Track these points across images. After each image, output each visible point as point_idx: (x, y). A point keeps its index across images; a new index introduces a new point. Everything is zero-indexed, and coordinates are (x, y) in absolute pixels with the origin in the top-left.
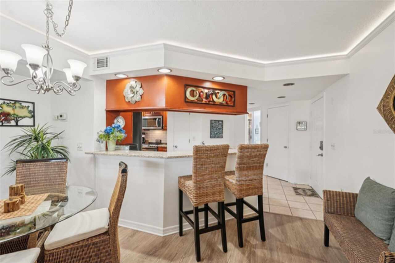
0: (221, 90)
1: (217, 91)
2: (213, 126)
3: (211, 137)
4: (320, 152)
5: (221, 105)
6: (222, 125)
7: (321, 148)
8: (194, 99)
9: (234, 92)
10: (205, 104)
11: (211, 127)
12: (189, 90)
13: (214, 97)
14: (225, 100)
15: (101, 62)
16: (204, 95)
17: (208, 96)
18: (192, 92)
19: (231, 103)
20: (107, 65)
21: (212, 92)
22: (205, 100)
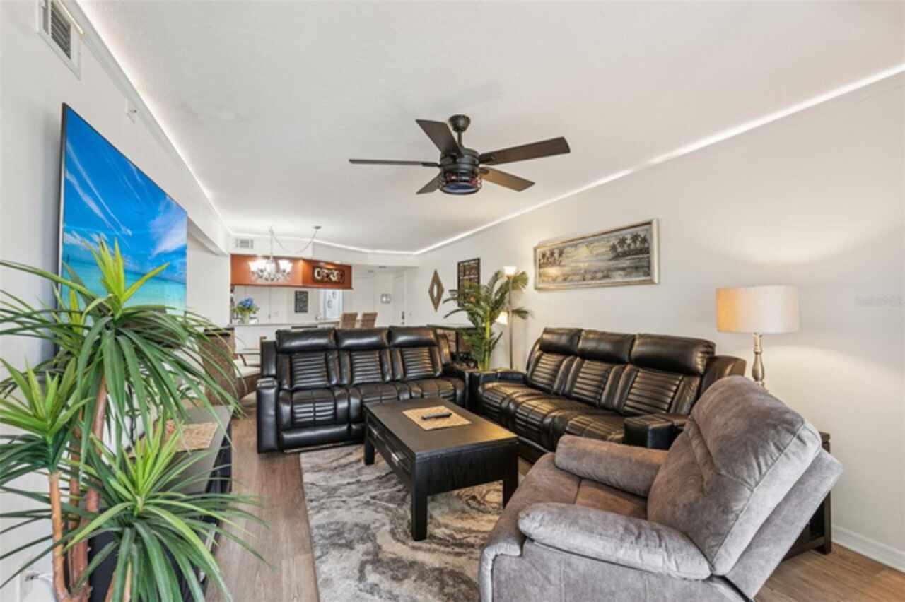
0: (336, 270)
1: (333, 271)
3: (296, 311)
4: (402, 321)
5: (335, 282)
6: (307, 298)
7: (403, 317)
8: (319, 278)
9: (343, 271)
10: (326, 282)
11: (297, 299)
12: (316, 271)
13: (331, 277)
14: (338, 278)
15: (244, 243)
16: (325, 275)
17: (328, 276)
18: (318, 273)
19: (341, 281)
20: (252, 247)
21: (330, 272)
22: (326, 279)
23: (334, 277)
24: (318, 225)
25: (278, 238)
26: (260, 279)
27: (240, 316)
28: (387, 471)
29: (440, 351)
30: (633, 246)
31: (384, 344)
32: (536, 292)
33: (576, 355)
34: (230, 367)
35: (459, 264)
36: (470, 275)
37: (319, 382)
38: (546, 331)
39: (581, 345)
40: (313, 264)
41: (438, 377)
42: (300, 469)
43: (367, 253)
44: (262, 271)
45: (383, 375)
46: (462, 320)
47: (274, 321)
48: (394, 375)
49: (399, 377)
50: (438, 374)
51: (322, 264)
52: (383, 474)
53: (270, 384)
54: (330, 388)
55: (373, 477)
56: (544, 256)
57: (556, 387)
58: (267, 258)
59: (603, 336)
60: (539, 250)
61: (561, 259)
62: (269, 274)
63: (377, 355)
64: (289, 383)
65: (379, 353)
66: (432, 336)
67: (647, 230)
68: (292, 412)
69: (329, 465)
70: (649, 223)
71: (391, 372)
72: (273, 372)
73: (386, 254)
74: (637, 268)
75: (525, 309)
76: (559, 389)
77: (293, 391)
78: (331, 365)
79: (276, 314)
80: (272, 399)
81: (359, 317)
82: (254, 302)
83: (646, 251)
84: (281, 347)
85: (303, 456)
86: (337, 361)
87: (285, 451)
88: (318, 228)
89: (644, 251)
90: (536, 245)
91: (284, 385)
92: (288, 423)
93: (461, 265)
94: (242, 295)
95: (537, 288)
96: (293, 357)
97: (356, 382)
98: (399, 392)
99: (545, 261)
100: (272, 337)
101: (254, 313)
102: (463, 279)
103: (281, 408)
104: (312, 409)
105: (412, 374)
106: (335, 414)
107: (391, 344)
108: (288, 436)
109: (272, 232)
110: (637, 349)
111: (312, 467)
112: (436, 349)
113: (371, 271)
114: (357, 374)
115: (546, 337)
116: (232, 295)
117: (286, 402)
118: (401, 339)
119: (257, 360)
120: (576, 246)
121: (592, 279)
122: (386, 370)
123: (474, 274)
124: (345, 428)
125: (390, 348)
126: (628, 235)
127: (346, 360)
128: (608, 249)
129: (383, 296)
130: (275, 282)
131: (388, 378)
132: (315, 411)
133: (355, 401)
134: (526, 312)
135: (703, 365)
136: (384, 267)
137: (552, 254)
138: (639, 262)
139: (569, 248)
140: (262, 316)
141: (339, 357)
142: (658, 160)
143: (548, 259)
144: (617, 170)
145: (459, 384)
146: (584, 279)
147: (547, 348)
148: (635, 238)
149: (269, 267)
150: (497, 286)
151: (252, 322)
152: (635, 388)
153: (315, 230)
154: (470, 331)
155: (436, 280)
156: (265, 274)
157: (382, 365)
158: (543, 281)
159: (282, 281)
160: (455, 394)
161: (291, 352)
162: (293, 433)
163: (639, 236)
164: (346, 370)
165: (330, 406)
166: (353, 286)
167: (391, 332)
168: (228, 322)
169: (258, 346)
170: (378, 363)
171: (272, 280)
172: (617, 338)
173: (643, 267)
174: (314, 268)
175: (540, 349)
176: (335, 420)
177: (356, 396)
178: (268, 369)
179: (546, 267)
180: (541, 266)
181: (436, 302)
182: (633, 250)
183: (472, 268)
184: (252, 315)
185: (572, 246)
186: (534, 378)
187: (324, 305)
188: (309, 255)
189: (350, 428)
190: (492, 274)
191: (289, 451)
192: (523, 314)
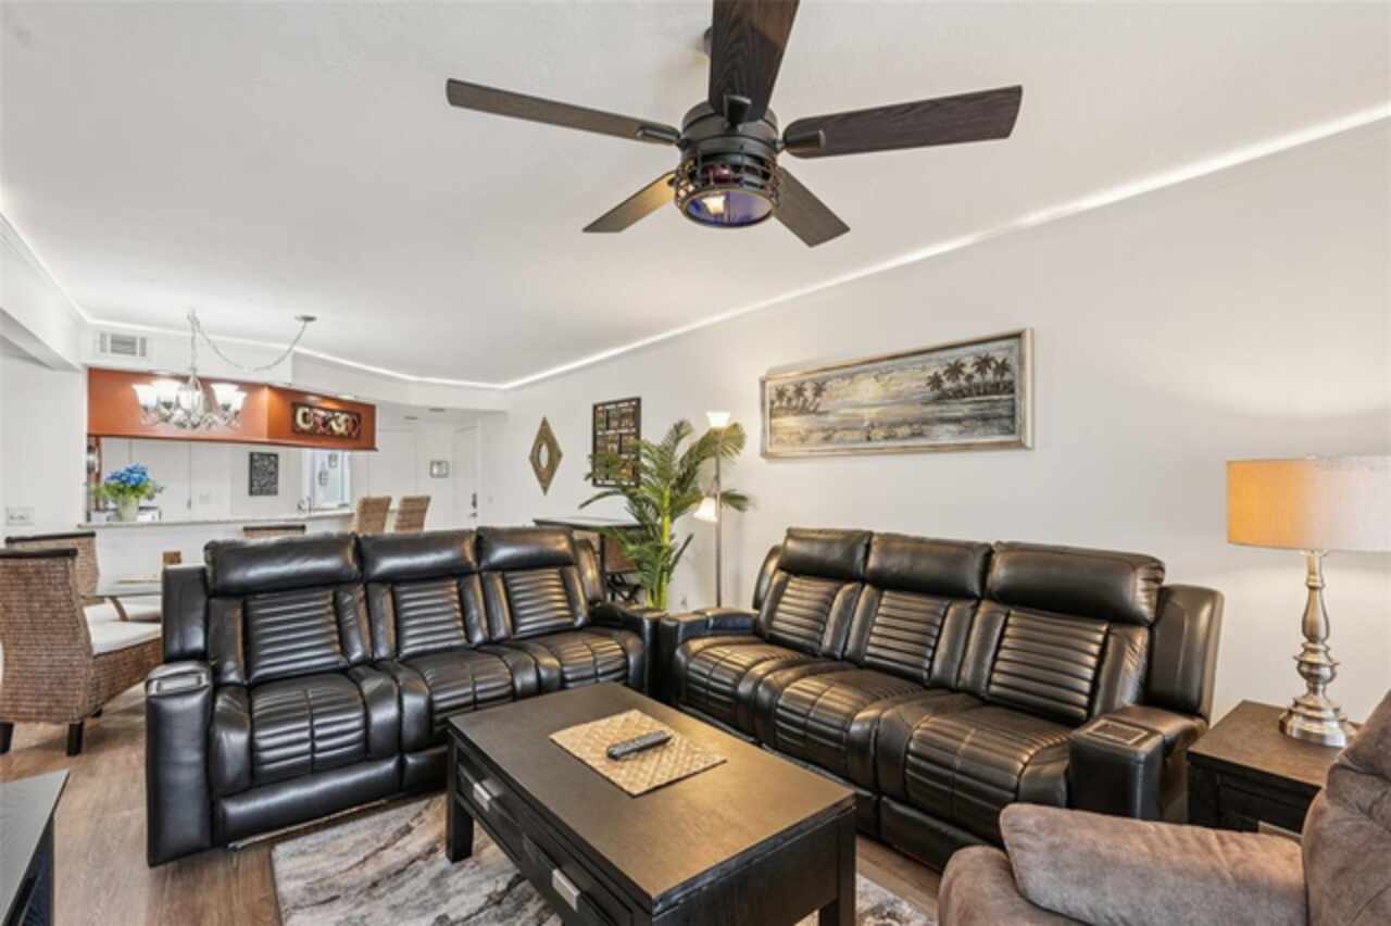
0: (342, 412)
1: (337, 414)
2: (255, 468)
3: (251, 493)
4: (472, 511)
5: (341, 436)
6: (276, 466)
7: (474, 504)
8: (306, 427)
9: (359, 416)
10: (320, 435)
11: (252, 468)
12: (300, 412)
13: (333, 424)
14: (347, 428)
15: (123, 344)
16: (320, 421)
17: (326, 423)
18: (305, 415)
19: (354, 434)
20: (143, 354)
21: (330, 415)
22: (321, 429)
23: (340, 425)
24: (311, 314)
25: (210, 337)
26: (163, 424)
27: (111, 505)
28: (510, 877)
29: (581, 575)
30: (977, 378)
31: (469, 564)
32: (763, 460)
33: (863, 581)
34: (78, 626)
35: (595, 407)
36: (620, 427)
37: (317, 657)
38: (792, 534)
39: (873, 562)
40: (292, 398)
41: (581, 629)
42: (275, 900)
43: (407, 382)
44: (168, 405)
45: (468, 630)
46: (616, 511)
47: (199, 513)
48: (490, 628)
49: (501, 633)
50: (580, 621)
51: (312, 399)
52: (502, 886)
53: (190, 682)
54: (347, 673)
55: (479, 899)
56: (781, 394)
57: (827, 642)
58: (184, 379)
59: (920, 546)
60: (768, 384)
61: (818, 400)
62: (188, 414)
63: (454, 589)
64: (242, 668)
65: (458, 585)
66: (563, 546)
67: (1010, 349)
68: (252, 747)
69: (356, 877)
70: (1018, 336)
71: (484, 624)
72: (198, 641)
73: (445, 385)
74: (985, 419)
75: (738, 492)
76: (833, 647)
77: (252, 688)
78: (349, 616)
79: (205, 499)
80: (196, 723)
81: (395, 505)
82: (149, 474)
83: (1009, 388)
84: (219, 582)
85: (281, 850)
86: (362, 607)
87: (231, 845)
88: (309, 319)
89: (1001, 386)
90: (763, 373)
91: (227, 674)
92: (239, 776)
93: (600, 408)
94: (118, 458)
95: (765, 454)
96: (252, 603)
97: (406, 651)
98: (512, 672)
99: (784, 404)
100: (194, 559)
101: (150, 497)
102: (605, 436)
103: (220, 741)
104: (306, 734)
105: (527, 625)
106: (366, 739)
107: (484, 564)
108: (236, 809)
109: (194, 321)
110: (1000, 572)
111: (311, 891)
112: (574, 572)
113: (410, 417)
114: (410, 632)
115: (791, 544)
116: (93, 458)
117: (233, 722)
118: (502, 553)
119: (155, 606)
120: (851, 376)
121: (886, 438)
122: (475, 620)
123: (627, 427)
124: (389, 766)
125: (480, 573)
126: (968, 358)
127: (384, 603)
128: (923, 383)
129: (432, 464)
130: (200, 432)
131: (478, 637)
132: (313, 738)
133: (413, 702)
134: (742, 498)
135: (1150, 604)
136: (441, 410)
137: (800, 391)
138: (992, 407)
139: (835, 381)
140: (170, 504)
141: (367, 599)
142: (1034, 218)
143: (790, 400)
144: (945, 236)
145: (632, 642)
146: (869, 439)
147: (795, 567)
148: (983, 364)
149: (191, 398)
150: (681, 450)
151: (146, 517)
152: (1006, 648)
153: (302, 323)
154: (630, 533)
155: (545, 436)
156: (178, 415)
157: (464, 610)
158: (778, 441)
159: (220, 427)
160: (626, 666)
161: (247, 592)
162: (256, 797)
163: (992, 359)
164: (385, 628)
165: (354, 720)
166: (377, 445)
167: (483, 540)
168: (81, 520)
169: (159, 577)
170: (457, 606)
171: (195, 426)
172: (953, 550)
173: (1000, 417)
174: (295, 406)
175: (780, 567)
176: (366, 752)
177: (416, 692)
178: (183, 636)
179: (786, 414)
180: (772, 416)
181: (545, 477)
182: (977, 387)
183: (623, 416)
184: (144, 502)
185: (843, 377)
186: (776, 624)
187: (313, 480)
188: (283, 377)
189: (402, 764)
190: (668, 426)
191: (240, 845)
192: (738, 502)
